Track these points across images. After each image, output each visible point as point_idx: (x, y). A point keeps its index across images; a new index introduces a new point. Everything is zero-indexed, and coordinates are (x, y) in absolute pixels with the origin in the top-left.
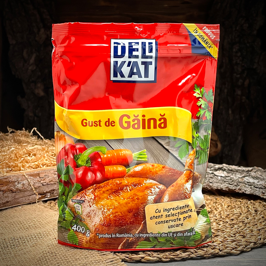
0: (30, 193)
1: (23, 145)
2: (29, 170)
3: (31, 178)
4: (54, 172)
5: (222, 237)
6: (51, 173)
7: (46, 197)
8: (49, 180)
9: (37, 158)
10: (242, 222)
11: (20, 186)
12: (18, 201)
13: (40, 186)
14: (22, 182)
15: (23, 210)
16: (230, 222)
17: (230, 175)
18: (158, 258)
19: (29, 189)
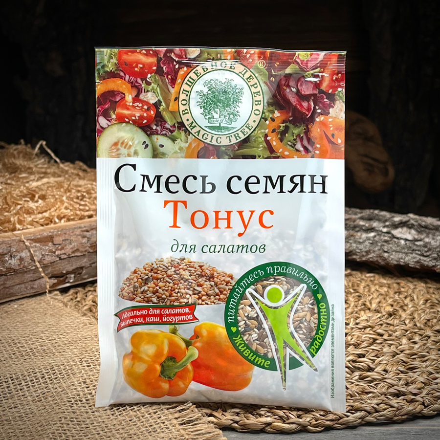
0: (35, 275)
1: (20, 176)
2: (32, 229)
3: (35, 247)
4: (81, 233)
5: (423, 372)
6: (75, 235)
7: (66, 281)
8: (72, 248)
9: (48, 205)
11: (14, 262)
12: (12, 291)
13: (55, 260)
14: (18, 254)
15: (21, 311)
16: (434, 336)
17: (422, 237)
18: (299, 425)
19: (32, 267)
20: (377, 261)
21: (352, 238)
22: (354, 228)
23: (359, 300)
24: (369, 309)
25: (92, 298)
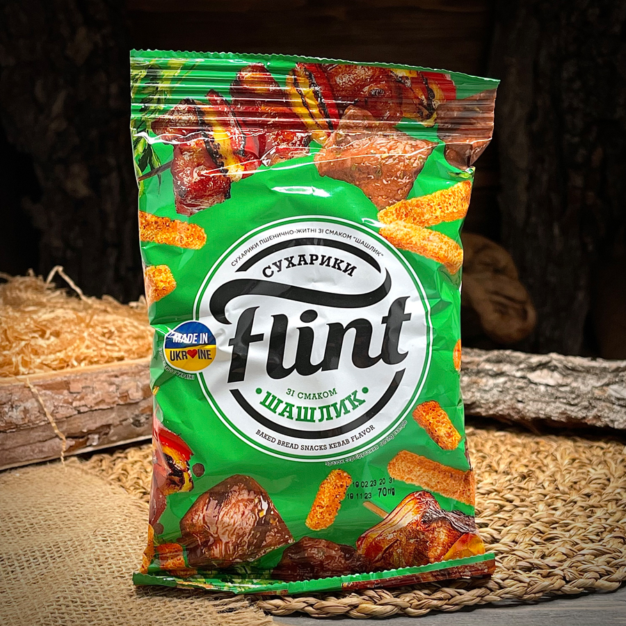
0: (44, 434)
1: (27, 309)
2: (40, 373)
3: (45, 395)
4: (108, 379)
5: (566, 542)
6: (99, 380)
7: (88, 444)
8: (95, 399)
9: (62, 342)
10: (615, 502)
11: (15, 415)
12: (13, 455)
13: (72, 414)
14: (21, 403)
15: (24, 481)
16: (583, 501)
17: (569, 381)
18: (396, 606)
19: (40, 422)
20: (509, 414)
21: (475, 386)
22: (478, 372)
23: (483, 461)
24: (496, 472)
25: (123, 466)
